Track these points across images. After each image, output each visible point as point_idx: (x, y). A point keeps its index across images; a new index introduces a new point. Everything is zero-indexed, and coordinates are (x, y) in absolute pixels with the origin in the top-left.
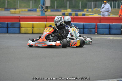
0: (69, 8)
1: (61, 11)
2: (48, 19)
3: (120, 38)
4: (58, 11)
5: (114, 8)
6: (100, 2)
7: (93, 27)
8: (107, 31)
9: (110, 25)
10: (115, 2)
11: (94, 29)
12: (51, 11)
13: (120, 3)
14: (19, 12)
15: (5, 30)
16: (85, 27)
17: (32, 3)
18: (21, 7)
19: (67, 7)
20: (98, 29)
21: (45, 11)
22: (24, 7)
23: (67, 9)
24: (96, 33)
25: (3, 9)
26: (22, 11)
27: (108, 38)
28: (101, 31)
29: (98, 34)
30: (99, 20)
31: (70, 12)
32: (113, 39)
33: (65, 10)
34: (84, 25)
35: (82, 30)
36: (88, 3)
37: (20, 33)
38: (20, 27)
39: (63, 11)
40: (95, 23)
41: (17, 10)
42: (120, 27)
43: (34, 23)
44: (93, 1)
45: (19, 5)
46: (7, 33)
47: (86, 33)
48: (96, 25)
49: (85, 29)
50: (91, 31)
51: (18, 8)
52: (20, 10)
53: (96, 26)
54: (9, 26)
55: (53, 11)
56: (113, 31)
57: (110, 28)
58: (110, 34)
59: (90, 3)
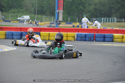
0: (78, 22)
1: (72, 24)
2: (61, 30)
3: (112, 45)
4: (71, 24)
5: (108, 22)
6: (99, 18)
7: (92, 36)
8: (102, 39)
9: (104, 35)
10: (109, 18)
11: (93, 38)
12: (66, 24)
13: (113, 19)
14: (44, 24)
16: (86, 36)
17: (53, 18)
18: (45, 21)
19: (76, 21)
20: (96, 37)
21: (59, 24)
22: (48, 21)
23: (76, 23)
24: (94, 41)
26: (46, 24)
27: (103, 44)
28: (97, 39)
29: (96, 41)
30: (97, 31)
31: (78, 25)
32: (106, 45)
33: (75, 23)
34: (85, 34)
35: (84, 38)
36: (91, 19)
39: (73, 23)
40: (94, 33)
41: (43, 23)
42: (112, 36)
43: (50, 32)
44: (94, 17)
45: (44, 19)
47: (87, 40)
48: (95, 34)
49: (86, 38)
50: (91, 39)
51: (43, 22)
52: (45, 23)
53: (95, 36)
55: (67, 24)
56: (106, 39)
57: (104, 37)
58: (104, 41)
59: (92, 19)
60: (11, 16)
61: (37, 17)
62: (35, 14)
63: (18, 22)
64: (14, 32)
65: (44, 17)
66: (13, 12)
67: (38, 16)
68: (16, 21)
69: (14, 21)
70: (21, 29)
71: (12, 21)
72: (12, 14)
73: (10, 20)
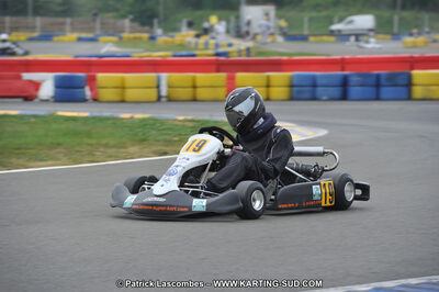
15: (371, 91)
25: (388, 37)
37: (409, 98)
38: (409, 84)
46: (378, 98)
54: (383, 81)
60: (311, 20)
61: (401, 19)
62: (393, 6)
63: (332, 39)
64: (318, 73)
65: (426, 16)
66: (316, 7)
67: (405, 14)
68: (325, 38)
69: (319, 38)
70: (342, 63)
71: (312, 39)
72: (314, 14)
73: (306, 32)
